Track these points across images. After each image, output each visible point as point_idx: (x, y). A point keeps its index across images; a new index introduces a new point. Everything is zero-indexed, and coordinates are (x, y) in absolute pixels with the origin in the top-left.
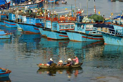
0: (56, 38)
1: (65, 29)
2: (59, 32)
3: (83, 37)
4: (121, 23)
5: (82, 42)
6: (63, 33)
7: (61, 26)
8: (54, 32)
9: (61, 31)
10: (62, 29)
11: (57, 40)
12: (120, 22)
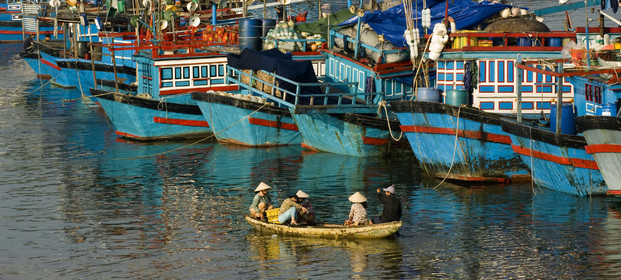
0: (142, 134)
1: (191, 86)
2: (152, 105)
3: (254, 121)
4: (364, 50)
5: (256, 147)
6: (172, 107)
7: (167, 73)
8: (124, 102)
9: (162, 100)
10: (174, 88)
11: (149, 141)
12: (360, 43)
